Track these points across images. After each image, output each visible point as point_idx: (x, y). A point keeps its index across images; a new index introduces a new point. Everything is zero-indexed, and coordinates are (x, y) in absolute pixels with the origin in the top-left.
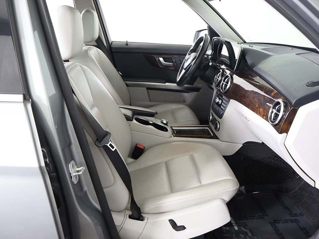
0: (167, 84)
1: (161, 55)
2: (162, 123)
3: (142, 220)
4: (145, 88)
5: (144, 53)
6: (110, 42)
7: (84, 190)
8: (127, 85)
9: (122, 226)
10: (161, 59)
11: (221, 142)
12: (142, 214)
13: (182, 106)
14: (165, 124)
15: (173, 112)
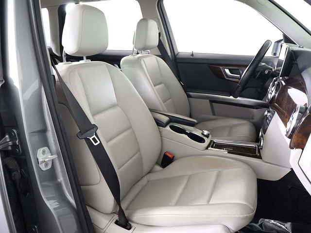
0: (238, 98)
1: (226, 66)
2: (203, 134)
3: (129, 229)
4: (208, 101)
5: (209, 64)
6: (176, 53)
7: (59, 180)
8: (189, 96)
9: (105, 229)
10: (227, 71)
11: (263, 163)
12: (129, 222)
13: (245, 122)
14: (205, 136)
15: (231, 128)
